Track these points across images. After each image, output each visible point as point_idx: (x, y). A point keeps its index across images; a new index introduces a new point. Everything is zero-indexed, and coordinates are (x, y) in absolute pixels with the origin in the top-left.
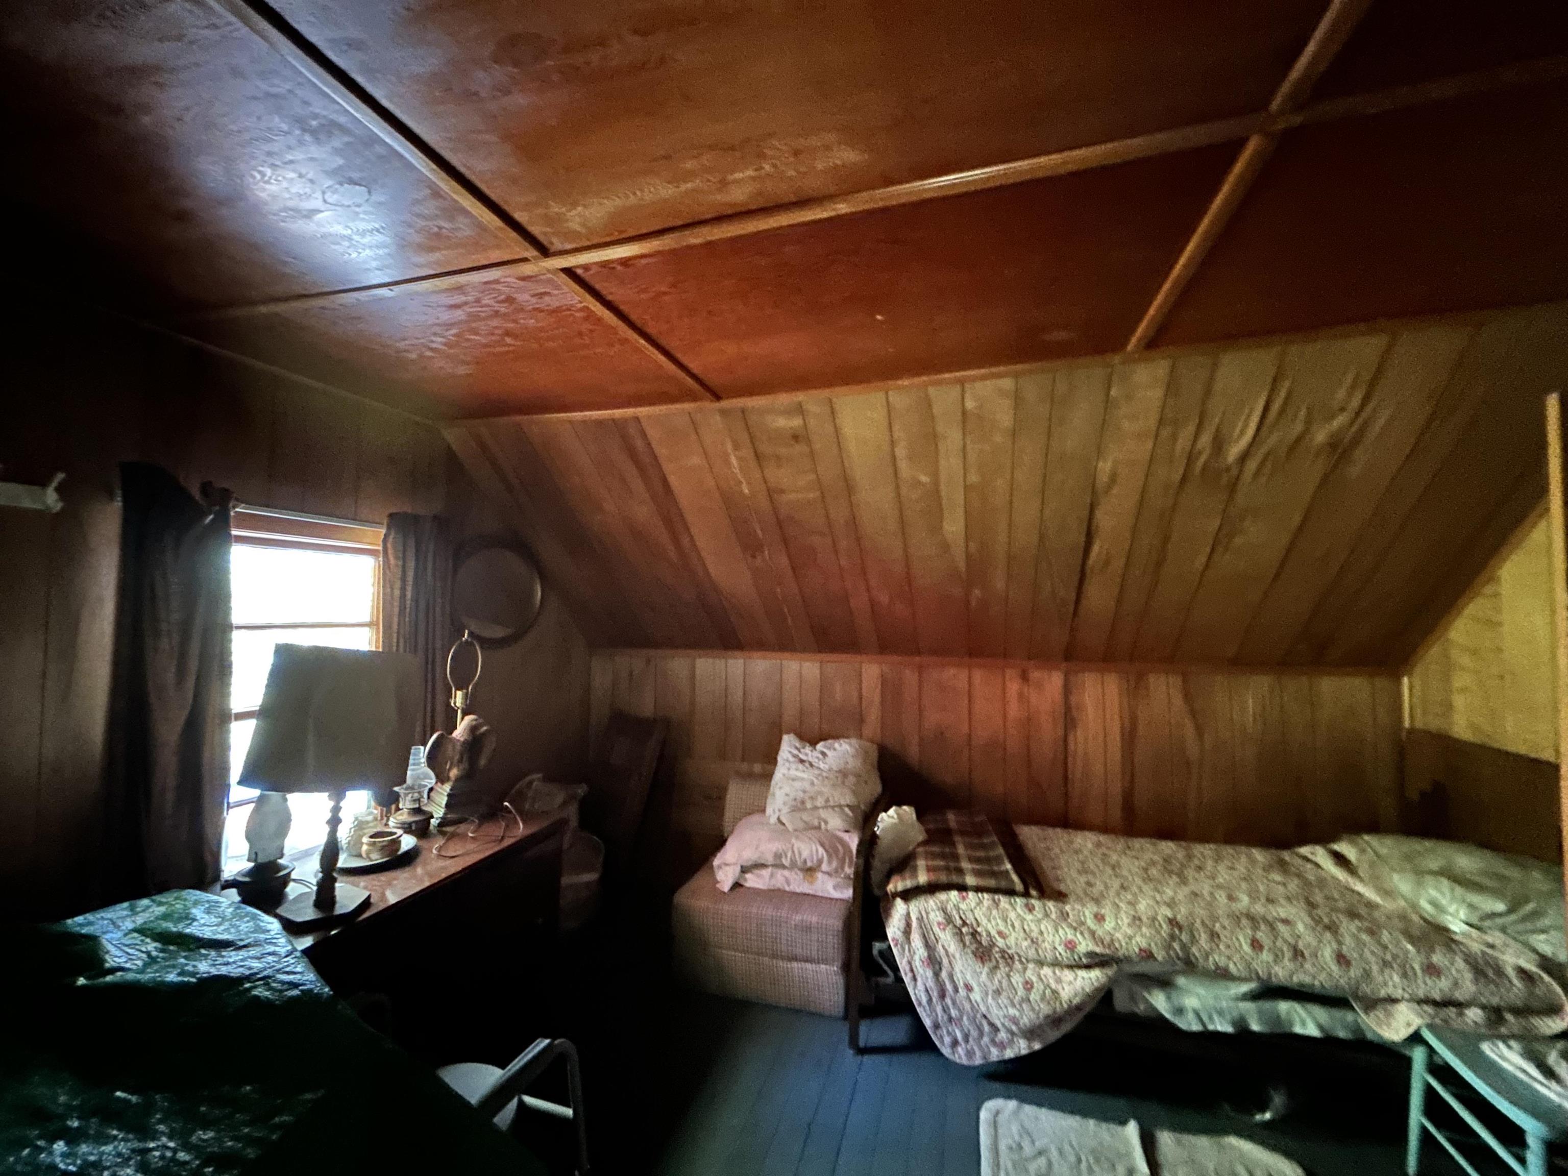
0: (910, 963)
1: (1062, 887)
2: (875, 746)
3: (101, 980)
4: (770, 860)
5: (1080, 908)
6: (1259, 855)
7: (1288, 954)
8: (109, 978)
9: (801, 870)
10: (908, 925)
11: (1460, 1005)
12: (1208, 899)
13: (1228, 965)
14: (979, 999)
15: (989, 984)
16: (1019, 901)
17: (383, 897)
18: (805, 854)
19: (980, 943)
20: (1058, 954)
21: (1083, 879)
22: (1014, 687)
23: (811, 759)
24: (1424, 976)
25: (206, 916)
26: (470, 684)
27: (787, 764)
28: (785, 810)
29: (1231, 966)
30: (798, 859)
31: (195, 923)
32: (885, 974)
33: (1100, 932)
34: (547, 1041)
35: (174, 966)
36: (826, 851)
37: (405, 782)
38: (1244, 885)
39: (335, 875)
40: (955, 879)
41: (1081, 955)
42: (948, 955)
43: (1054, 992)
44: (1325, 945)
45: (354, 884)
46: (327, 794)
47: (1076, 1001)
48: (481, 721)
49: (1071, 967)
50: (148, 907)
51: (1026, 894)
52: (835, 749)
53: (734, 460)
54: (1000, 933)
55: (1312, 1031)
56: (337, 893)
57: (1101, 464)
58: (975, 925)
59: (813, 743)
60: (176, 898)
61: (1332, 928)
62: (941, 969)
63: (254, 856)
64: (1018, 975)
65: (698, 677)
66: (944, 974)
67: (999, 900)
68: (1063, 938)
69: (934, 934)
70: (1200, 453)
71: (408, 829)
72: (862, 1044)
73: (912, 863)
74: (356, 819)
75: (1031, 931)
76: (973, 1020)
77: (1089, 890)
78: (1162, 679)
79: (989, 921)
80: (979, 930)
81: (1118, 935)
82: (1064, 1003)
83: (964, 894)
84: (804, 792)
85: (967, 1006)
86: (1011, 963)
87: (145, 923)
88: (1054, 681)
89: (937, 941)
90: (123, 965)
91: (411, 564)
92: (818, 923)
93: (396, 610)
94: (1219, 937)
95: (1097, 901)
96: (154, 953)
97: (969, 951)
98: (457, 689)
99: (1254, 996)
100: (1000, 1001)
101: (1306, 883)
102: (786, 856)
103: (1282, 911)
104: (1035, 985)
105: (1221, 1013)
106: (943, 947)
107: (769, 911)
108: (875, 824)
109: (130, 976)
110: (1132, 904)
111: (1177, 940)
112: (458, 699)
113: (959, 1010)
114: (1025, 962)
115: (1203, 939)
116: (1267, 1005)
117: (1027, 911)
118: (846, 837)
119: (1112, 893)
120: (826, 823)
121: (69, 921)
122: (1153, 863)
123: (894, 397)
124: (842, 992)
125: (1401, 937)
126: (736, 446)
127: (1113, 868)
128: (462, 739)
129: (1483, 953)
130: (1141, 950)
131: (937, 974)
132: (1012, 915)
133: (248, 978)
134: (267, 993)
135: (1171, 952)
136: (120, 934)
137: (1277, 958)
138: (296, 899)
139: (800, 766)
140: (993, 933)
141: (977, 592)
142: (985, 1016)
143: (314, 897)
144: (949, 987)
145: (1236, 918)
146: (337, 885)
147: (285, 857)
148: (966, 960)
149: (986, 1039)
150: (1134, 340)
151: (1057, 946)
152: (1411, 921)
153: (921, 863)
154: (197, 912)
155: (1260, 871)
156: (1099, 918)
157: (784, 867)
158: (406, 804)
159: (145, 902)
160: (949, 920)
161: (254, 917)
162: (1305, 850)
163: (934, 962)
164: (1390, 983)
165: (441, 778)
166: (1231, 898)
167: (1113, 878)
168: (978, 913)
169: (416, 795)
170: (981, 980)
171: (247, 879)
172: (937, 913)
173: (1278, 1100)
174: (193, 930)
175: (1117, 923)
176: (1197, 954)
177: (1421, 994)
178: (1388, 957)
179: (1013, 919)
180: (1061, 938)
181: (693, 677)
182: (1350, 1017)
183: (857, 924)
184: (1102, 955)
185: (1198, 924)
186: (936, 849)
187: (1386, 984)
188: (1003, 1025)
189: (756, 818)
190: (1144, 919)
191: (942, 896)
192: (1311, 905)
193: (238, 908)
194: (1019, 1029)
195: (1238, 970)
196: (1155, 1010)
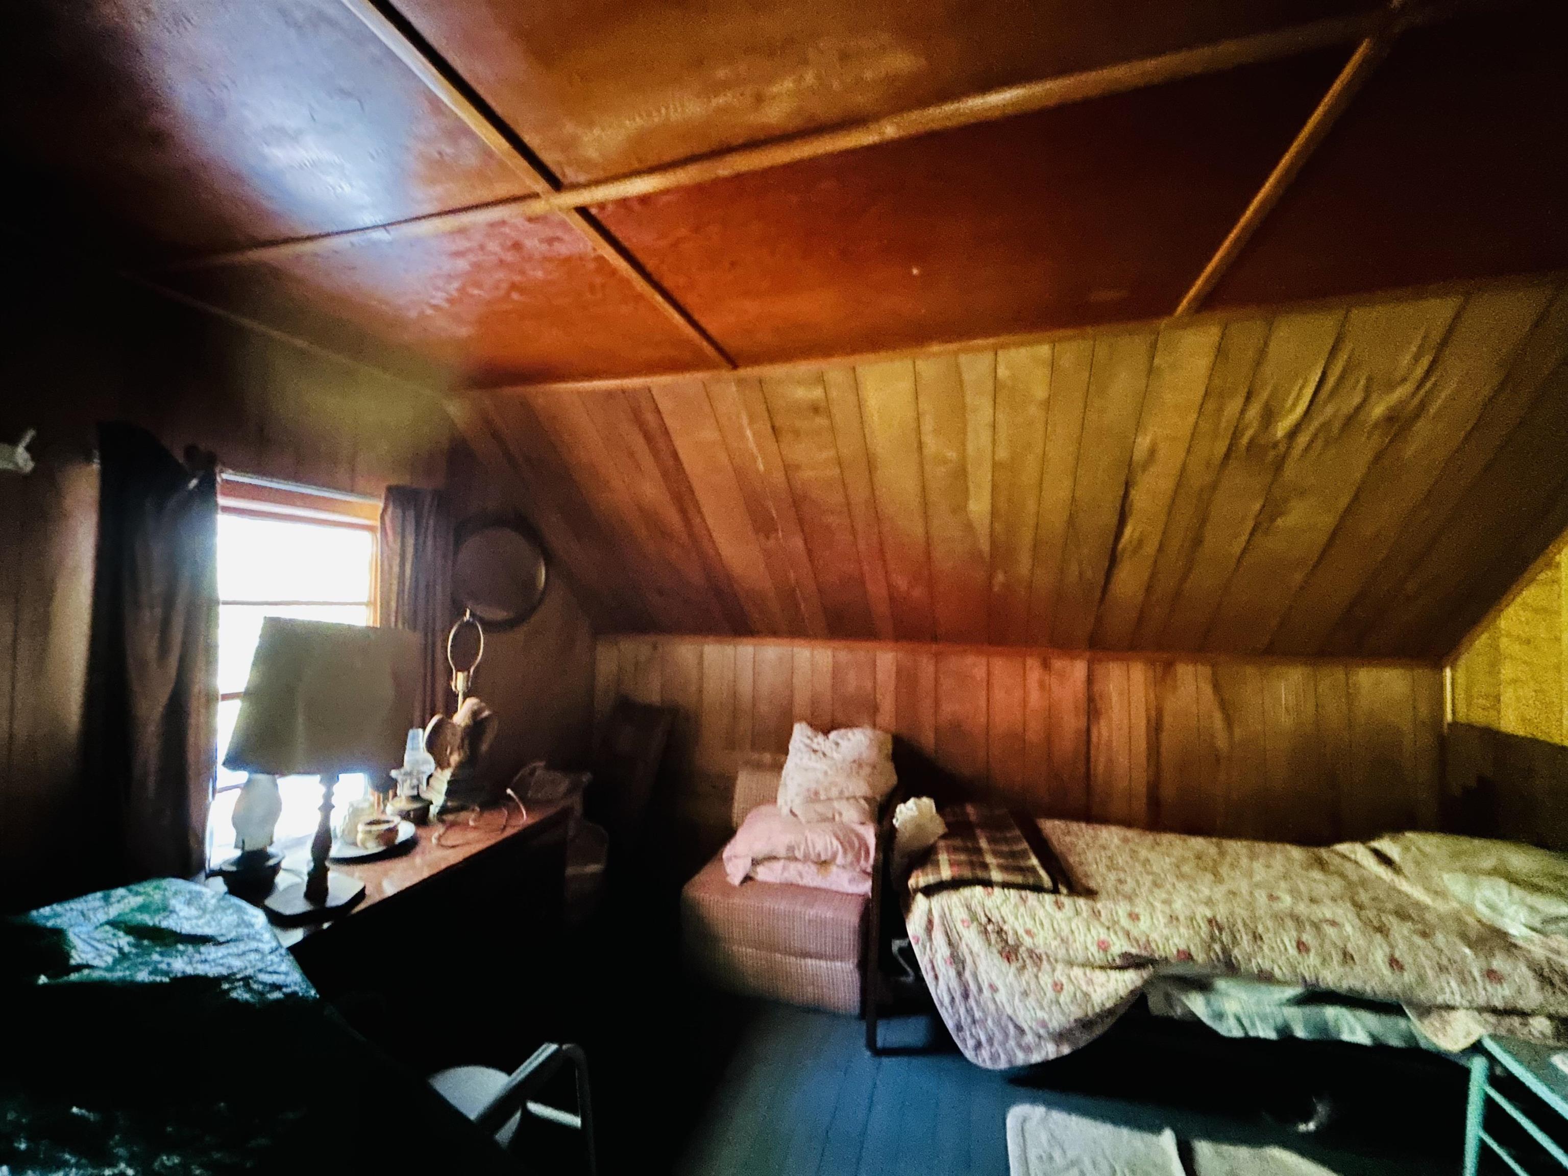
0: (932, 962)
1: (1092, 884)
2: (889, 737)
3: (66, 978)
4: (782, 852)
5: (1113, 906)
6: (1296, 853)
7: (1336, 958)
8: (74, 977)
9: (816, 863)
10: (930, 922)
11: (1524, 1014)
12: (1248, 898)
13: (1273, 969)
14: (1005, 1001)
15: (1016, 984)
16: (1048, 898)
17: (379, 887)
18: (819, 847)
19: (1006, 942)
20: (1090, 955)
21: (1112, 877)
22: (1035, 674)
23: (823, 749)
24: (1483, 981)
25: (186, 908)
26: (471, 666)
27: (799, 754)
28: (798, 801)
29: (1276, 970)
30: (811, 852)
31: (175, 916)
32: (906, 973)
33: (1135, 932)
34: (554, 1047)
35: (146, 964)
36: (841, 843)
37: (402, 765)
38: (1283, 884)
39: (327, 864)
40: (980, 874)
41: (1114, 955)
42: (971, 953)
43: (1086, 995)
44: (1376, 949)
45: (347, 874)
46: (318, 778)
47: (1109, 1004)
48: (483, 704)
49: (1102, 968)
50: (123, 898)
51: (1055, 891)
52: (849, 739)
53: (749, 433)
54: (1028, 932)
55: (1361, 1038)
56: (330, 884)
57: (1139, 440)
58: (1001, 923)
59: (826, 733)
60: (156, 888)
61: (1381, 930)
62: (964, 968)
63: (241, 844)
64: (1046, 976)
65: (706, 663)
66: (967, 974)
67: (1027, 897)
68: (1096, 938)
69: (958, 933)
70: (1246, 428)
71: (405, 816)
72: (880, 1044)
73: (933, 857)
74: (352, 805)
75: (1061, 930)
76: (998, 1022)
77: (1120, 887)
78: (1191, 668)
79: (1017, 918)
80: (1005, 928)
81: (1154, 936)
82: (1095, 1005)
83: (990, 889)
84: (817, 782)
85: (992, 1007)
86: (1039, 963)
87: (119, 915)
88: (1078, 670)
89: (960, 939)
90: (90, 963)
91: (410, 541)
92: (833, 919)
93: (395, 588)
94: (1261, 939)
95: (1130, 898)
96: (127, 949)
97: (995, 951)
98: (458, 670)
99: (1300, 1001)
100: (1027, 1003)
101: (1350, 884)
102: (799, 849)
103: (1327, 911)
104: (1065, 987)
105: (1264, 1018)
106: (967, 945)
107: (782, 905)
108: (893, 817)
109: (96, 975)
110: (1168, 902)
111: (1219, 942)
112: (459, 682)
113: (983, 1011)
114: (1053, 962)
115: (1245, 940)
116: (1311, 1011)
117: (1057, 910)
118: (861, 830)
119: (1144, 890)
120: (840, 814)
121: (34, 913)
122: (1184, 860)
123: (921, 365)
124: (857, 990)
125: (1458, 941)
126: (752, 420)
127: (1144, 865)
128: (463, 724)
129: (1548, 960)
130: (1178, 951)
131: (960, 974)
132: (1041, 913)
133: (228, 978)
134: (247, 996)
135: (1212, 954)
136: (90, 928)
137: (1325, 961)
138: (286, 890)
139: (813, 756)
140: (1021, 932)
141: (1000, 577)
142: (1011, 1019)
143: (304, 888)
144: (973, 987)
145: (1278, 918)
146: (330, 875)
147: (273, 845)
148: (992, 960)
149: (1012, 1043)
150: (1185, 302)
151: (1089, 945)
152: (1466, 924)
153: (943, 858)
154: (175, 903)
155: (1299, 870)
156: (1134, 917)
157: (796, 859)
158: (404, 790)
159: (121, 891)
160: (974, 917)
161: (239, 910)
162: (1343, 848)
163: (957, 960)
164: (1447, 990)
165: (441, 764)
166: (1271, 897)
167: (1144, 875)
168: (1005, 911)
169: (415, 782)
170: (1007, 980)
171: (234, 869)
172: (961, 909)
173: (1321, 1109)
174: (169, 923)
175: (1153, 923)
176: (1239, 958)
177: (1481, 1001)
178: (1445, 962)
179: (1042, 918)
180: (1093, 938)
181: (701, 662)
182: (1402, 1023)
183: (875, 919)
184: (1138, 956)
185: (1240, 925)
186: (958, 842)
187: (1442, 990)
188: (1031, 1028)
189: (764, 809)
190: (1182, 918)
191: (966, 892)
192: (1359, 907)
193: (223, 899)
194: (1049, 1033)
195: (1284, 974)
196: (1193, 1014)
